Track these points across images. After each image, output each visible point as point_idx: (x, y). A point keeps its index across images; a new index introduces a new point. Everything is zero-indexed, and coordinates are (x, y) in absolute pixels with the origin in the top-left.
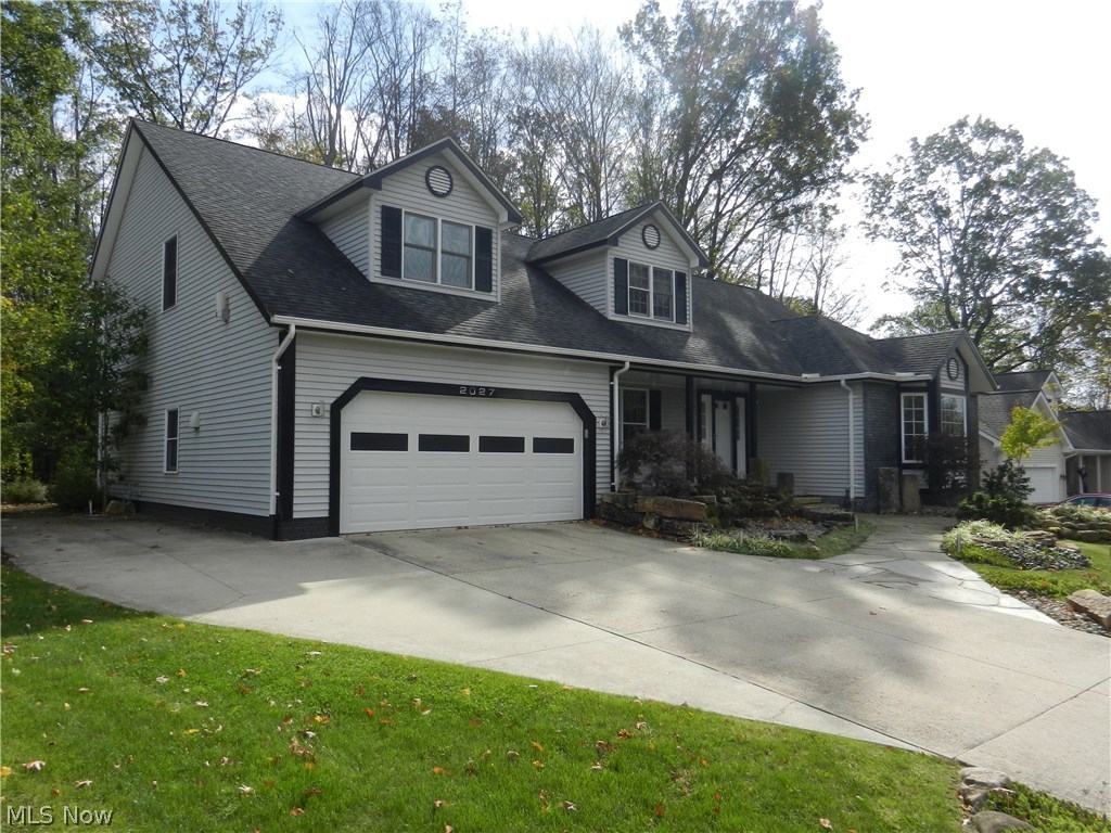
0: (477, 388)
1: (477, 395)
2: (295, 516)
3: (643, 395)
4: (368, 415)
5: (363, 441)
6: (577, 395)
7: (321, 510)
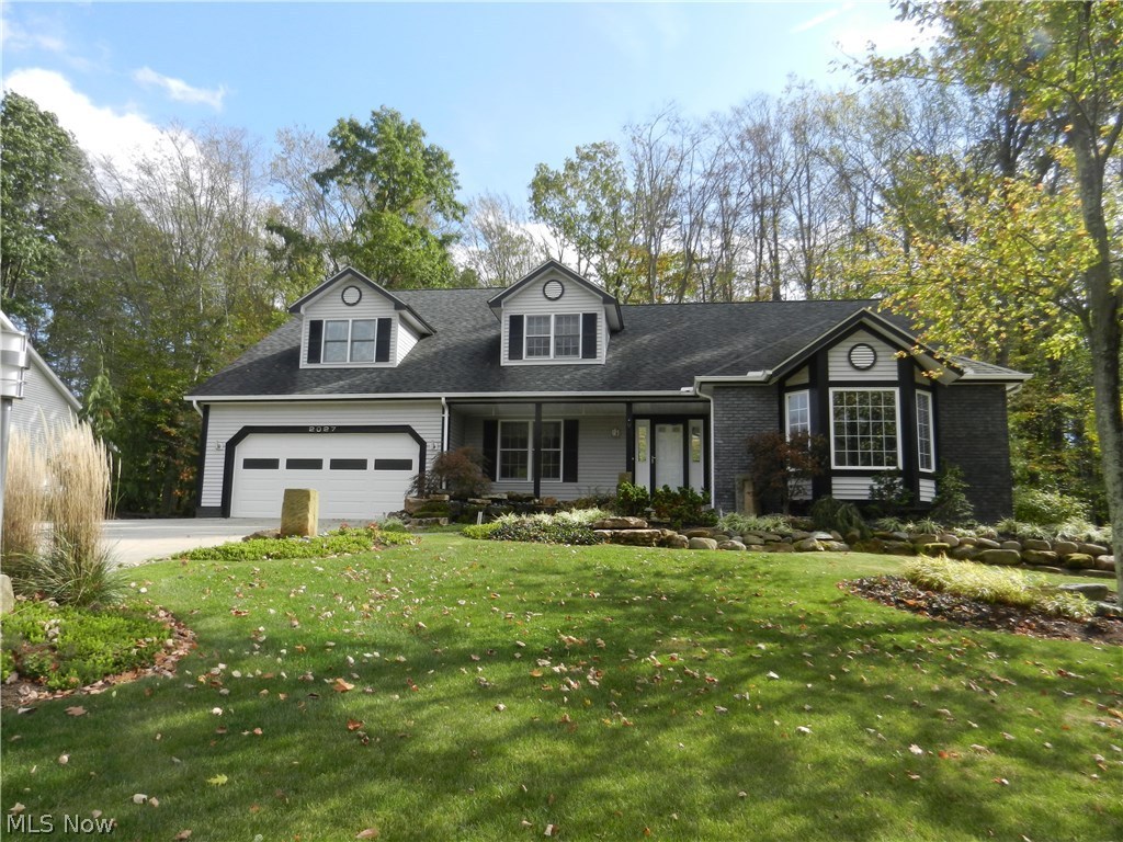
0: (322, 427)
1: (322, 432)
2: (203, 505)
3: (558, 424)
4: (252, 448)
5: (250, 464)
6: (408, 427)
7: (217, 503)
